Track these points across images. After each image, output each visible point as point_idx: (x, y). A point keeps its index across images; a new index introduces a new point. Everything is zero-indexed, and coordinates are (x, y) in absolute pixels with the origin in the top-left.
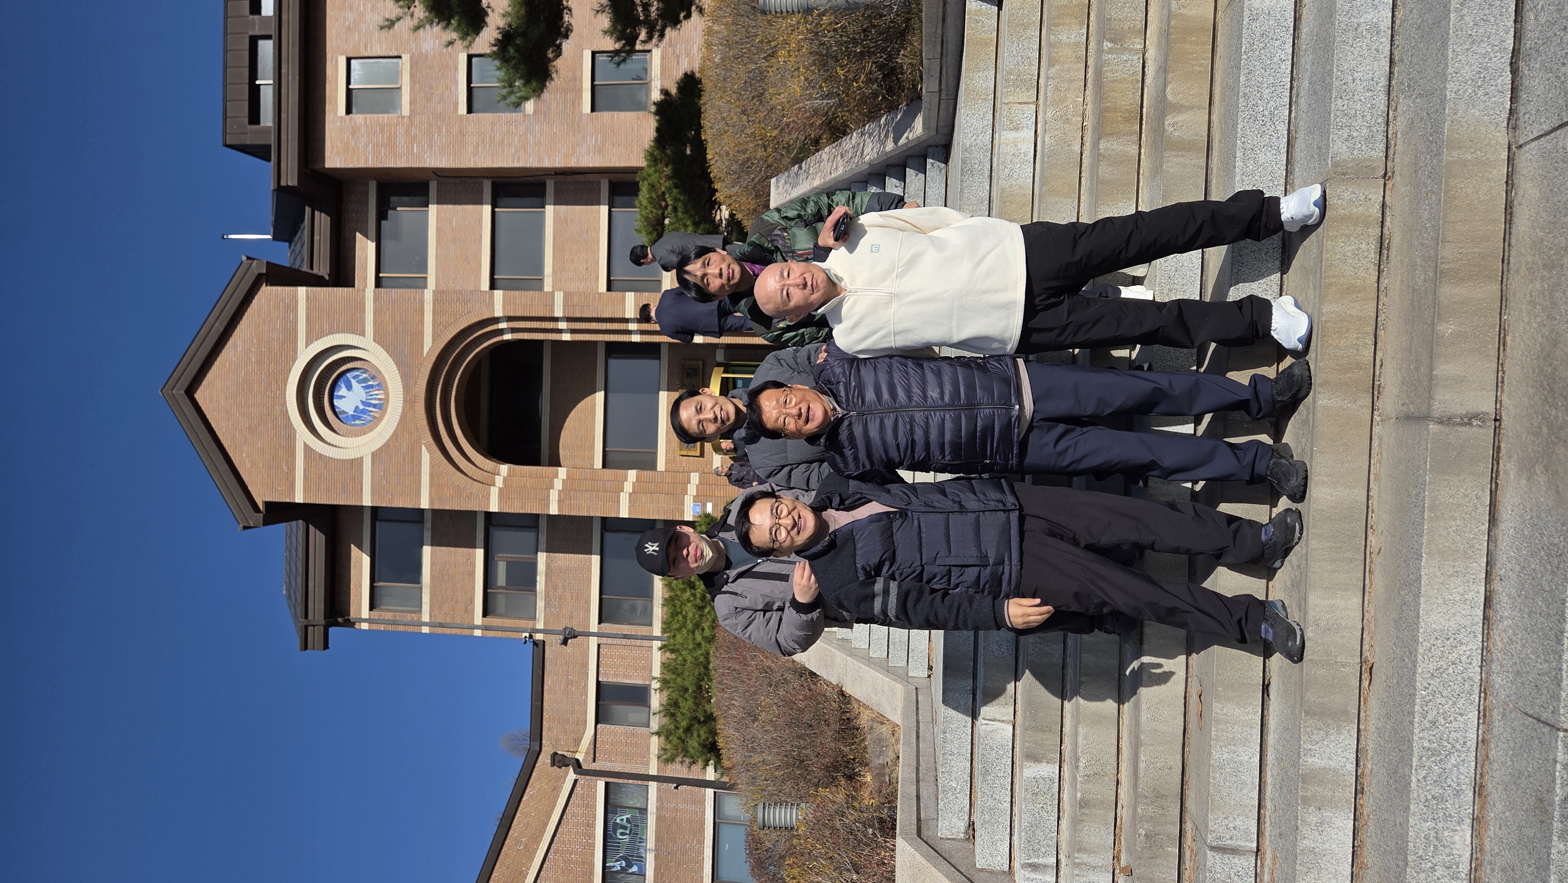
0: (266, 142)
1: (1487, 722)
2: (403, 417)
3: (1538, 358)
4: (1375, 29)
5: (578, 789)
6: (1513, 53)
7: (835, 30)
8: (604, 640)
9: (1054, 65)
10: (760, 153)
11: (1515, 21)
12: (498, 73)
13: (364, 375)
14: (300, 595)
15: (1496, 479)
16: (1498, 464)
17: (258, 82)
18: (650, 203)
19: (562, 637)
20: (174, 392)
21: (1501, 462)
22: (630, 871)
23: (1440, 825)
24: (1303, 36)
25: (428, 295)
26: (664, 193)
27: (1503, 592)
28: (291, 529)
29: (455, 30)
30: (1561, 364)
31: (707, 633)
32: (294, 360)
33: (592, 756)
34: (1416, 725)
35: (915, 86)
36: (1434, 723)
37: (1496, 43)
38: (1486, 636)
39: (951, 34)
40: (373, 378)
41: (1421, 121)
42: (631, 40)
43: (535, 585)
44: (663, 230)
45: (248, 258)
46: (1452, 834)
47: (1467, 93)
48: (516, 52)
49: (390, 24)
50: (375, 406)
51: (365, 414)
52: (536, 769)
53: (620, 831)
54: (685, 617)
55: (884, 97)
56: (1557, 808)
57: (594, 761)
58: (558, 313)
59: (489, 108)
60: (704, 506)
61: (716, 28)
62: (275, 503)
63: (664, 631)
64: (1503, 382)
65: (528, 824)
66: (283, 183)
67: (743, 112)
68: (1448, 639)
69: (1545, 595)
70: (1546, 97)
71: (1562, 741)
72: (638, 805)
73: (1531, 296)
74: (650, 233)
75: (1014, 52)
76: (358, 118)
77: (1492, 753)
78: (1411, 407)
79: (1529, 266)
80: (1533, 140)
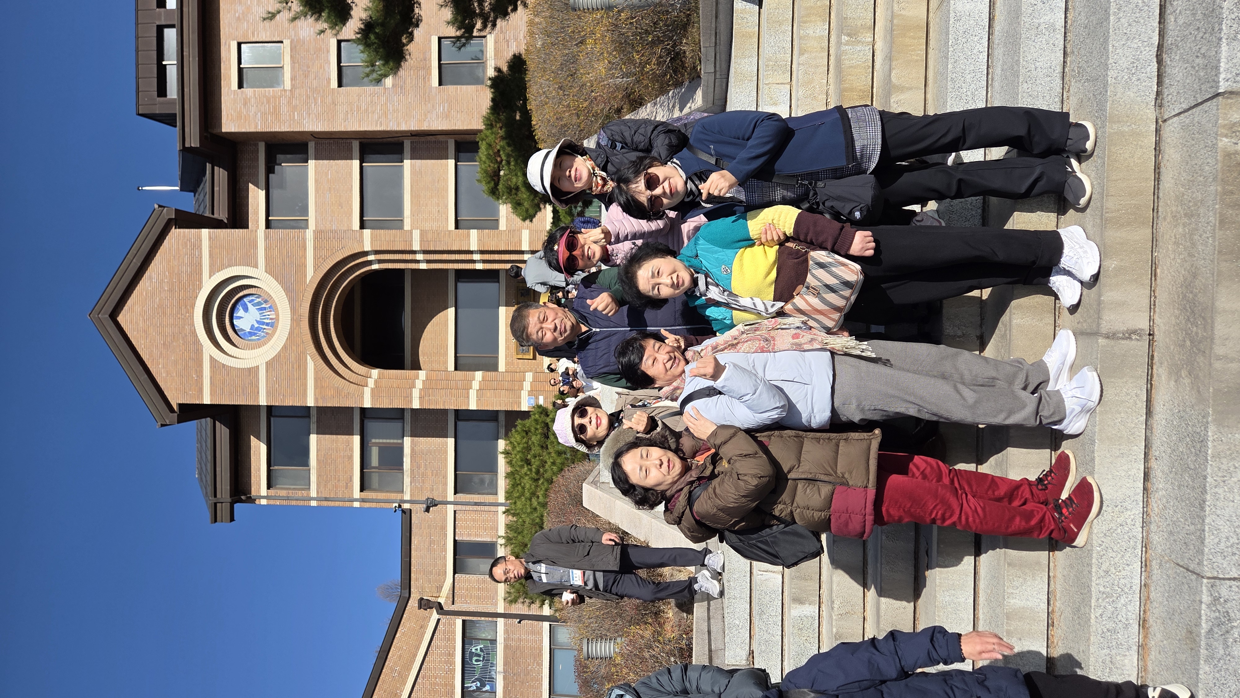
0: (174, 112)
1: (1148, 570)
2: (291, 333)
3: (1181, 287)
4: (1052, 27)
5: (440, 626)
6: (1158, 47)
7: (631, 23)
8: (459, 507)
9: (803, 54)
10: (575, 120)
11: (1160, 23)
12: (362, 55)
13: (258, 300)
14: (210, 478)
15: (1151, 380)
16: (1152, 368)
17: (164, 63)
18: (488, 158)
19: (425, 506)
20: (100, 316)
21: (1155, 367)
22: (484, 689)
23: (1114, 652)
24: (996, 33)
25: (309, 234)
26: (499, 151)
27: (1158, 469)
28: (201, 425)
29: (325, 21)
30: (1200, 292)
31: (541, 499)
32: (200, 289)
33: (451, 600)
34: (1094, 574)
35: (695, 68)
36: (1107, 572)
37: (1146, 40)
38: (1146, 503)
39: (723, 27)
40: (266, 302)
41: (1088, 101)
42: (469, 29)
43: (402, 465)
44: (499, 180)
45: (160, 206)
46: (1122, 658)
47: (1124, 79)
48: (376, 38)
49: (272, 16)
50: (267, 324)
51: (260, 331)
52: (406, 612)
53: (475, 658)
54: (523, 488)
55: (671, 76)
56: (1203, 638)
57: (453, 604)
58: (416, 247)
59: (356, 83)
60: (537, 398)
61: (537, 20)
62: (187, 404)
63: (507, 498)
64: (1154, 305)
65: (400, 656)
66: (187, 145)
67: (560, 88)
68: (1116, 506)
69: (1190, 472)
70: (1185, 82)
71: (1206, 586)
72: (489, 637)
73: (1176, 238)
74: (489, 183)
75: (772, 44)
76: (248, 91)
77: (1153, 595)
78: (1084, 325)
79: (1174, 214)
80: (1175, 116)
